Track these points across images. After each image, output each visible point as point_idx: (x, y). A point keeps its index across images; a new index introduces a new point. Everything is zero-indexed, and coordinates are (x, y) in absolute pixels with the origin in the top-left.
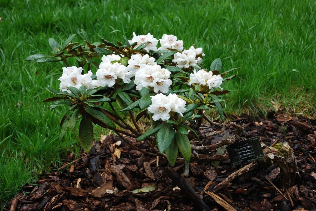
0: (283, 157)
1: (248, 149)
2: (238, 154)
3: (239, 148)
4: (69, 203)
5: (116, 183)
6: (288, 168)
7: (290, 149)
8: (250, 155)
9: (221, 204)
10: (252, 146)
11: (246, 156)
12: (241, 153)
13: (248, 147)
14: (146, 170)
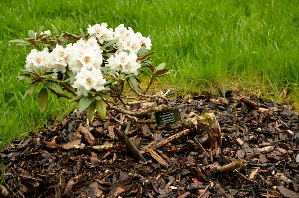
0: (208, 124)
1: (170, 116)
2: (163, 119)
3: (164, 115)
4: (43, 152)
5: (84, 140)
6: (213, 133)
7: (214, 118)
8: (172, 120)
9: (154, 158)
10: (174, 114)
11: (169, 121)
12: (165, 118)
13: (171, 114)
14: (109, 132)
